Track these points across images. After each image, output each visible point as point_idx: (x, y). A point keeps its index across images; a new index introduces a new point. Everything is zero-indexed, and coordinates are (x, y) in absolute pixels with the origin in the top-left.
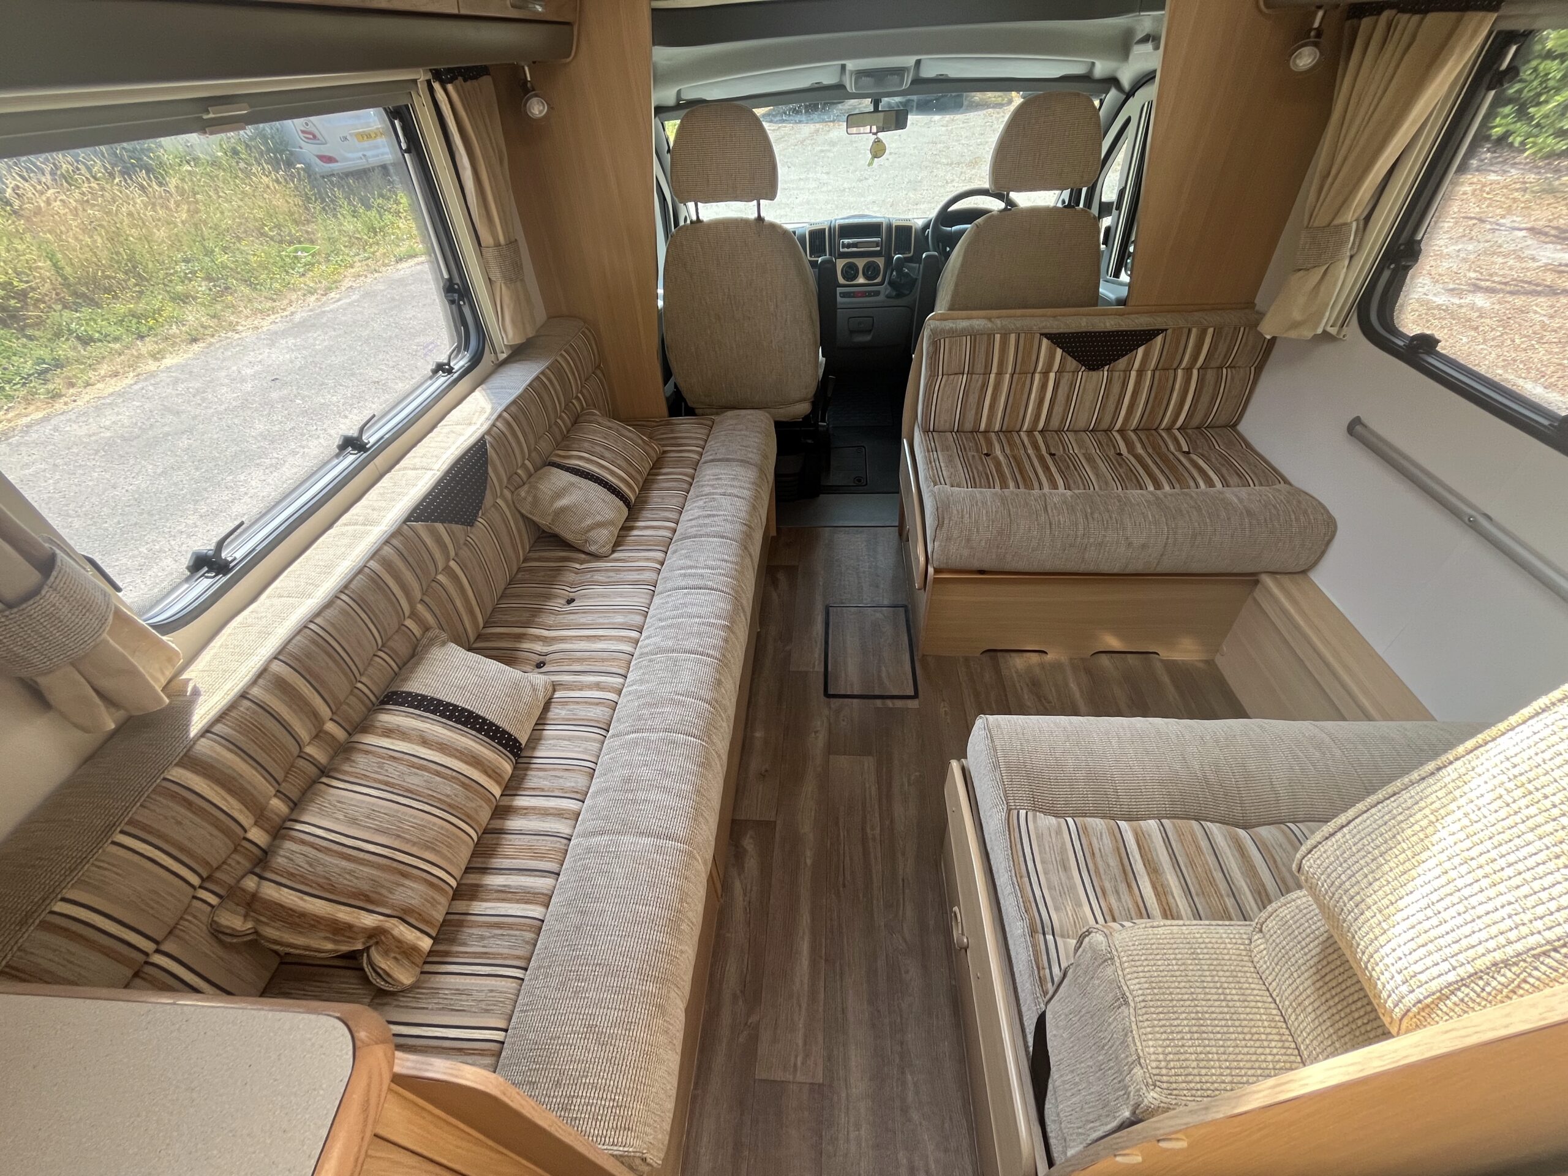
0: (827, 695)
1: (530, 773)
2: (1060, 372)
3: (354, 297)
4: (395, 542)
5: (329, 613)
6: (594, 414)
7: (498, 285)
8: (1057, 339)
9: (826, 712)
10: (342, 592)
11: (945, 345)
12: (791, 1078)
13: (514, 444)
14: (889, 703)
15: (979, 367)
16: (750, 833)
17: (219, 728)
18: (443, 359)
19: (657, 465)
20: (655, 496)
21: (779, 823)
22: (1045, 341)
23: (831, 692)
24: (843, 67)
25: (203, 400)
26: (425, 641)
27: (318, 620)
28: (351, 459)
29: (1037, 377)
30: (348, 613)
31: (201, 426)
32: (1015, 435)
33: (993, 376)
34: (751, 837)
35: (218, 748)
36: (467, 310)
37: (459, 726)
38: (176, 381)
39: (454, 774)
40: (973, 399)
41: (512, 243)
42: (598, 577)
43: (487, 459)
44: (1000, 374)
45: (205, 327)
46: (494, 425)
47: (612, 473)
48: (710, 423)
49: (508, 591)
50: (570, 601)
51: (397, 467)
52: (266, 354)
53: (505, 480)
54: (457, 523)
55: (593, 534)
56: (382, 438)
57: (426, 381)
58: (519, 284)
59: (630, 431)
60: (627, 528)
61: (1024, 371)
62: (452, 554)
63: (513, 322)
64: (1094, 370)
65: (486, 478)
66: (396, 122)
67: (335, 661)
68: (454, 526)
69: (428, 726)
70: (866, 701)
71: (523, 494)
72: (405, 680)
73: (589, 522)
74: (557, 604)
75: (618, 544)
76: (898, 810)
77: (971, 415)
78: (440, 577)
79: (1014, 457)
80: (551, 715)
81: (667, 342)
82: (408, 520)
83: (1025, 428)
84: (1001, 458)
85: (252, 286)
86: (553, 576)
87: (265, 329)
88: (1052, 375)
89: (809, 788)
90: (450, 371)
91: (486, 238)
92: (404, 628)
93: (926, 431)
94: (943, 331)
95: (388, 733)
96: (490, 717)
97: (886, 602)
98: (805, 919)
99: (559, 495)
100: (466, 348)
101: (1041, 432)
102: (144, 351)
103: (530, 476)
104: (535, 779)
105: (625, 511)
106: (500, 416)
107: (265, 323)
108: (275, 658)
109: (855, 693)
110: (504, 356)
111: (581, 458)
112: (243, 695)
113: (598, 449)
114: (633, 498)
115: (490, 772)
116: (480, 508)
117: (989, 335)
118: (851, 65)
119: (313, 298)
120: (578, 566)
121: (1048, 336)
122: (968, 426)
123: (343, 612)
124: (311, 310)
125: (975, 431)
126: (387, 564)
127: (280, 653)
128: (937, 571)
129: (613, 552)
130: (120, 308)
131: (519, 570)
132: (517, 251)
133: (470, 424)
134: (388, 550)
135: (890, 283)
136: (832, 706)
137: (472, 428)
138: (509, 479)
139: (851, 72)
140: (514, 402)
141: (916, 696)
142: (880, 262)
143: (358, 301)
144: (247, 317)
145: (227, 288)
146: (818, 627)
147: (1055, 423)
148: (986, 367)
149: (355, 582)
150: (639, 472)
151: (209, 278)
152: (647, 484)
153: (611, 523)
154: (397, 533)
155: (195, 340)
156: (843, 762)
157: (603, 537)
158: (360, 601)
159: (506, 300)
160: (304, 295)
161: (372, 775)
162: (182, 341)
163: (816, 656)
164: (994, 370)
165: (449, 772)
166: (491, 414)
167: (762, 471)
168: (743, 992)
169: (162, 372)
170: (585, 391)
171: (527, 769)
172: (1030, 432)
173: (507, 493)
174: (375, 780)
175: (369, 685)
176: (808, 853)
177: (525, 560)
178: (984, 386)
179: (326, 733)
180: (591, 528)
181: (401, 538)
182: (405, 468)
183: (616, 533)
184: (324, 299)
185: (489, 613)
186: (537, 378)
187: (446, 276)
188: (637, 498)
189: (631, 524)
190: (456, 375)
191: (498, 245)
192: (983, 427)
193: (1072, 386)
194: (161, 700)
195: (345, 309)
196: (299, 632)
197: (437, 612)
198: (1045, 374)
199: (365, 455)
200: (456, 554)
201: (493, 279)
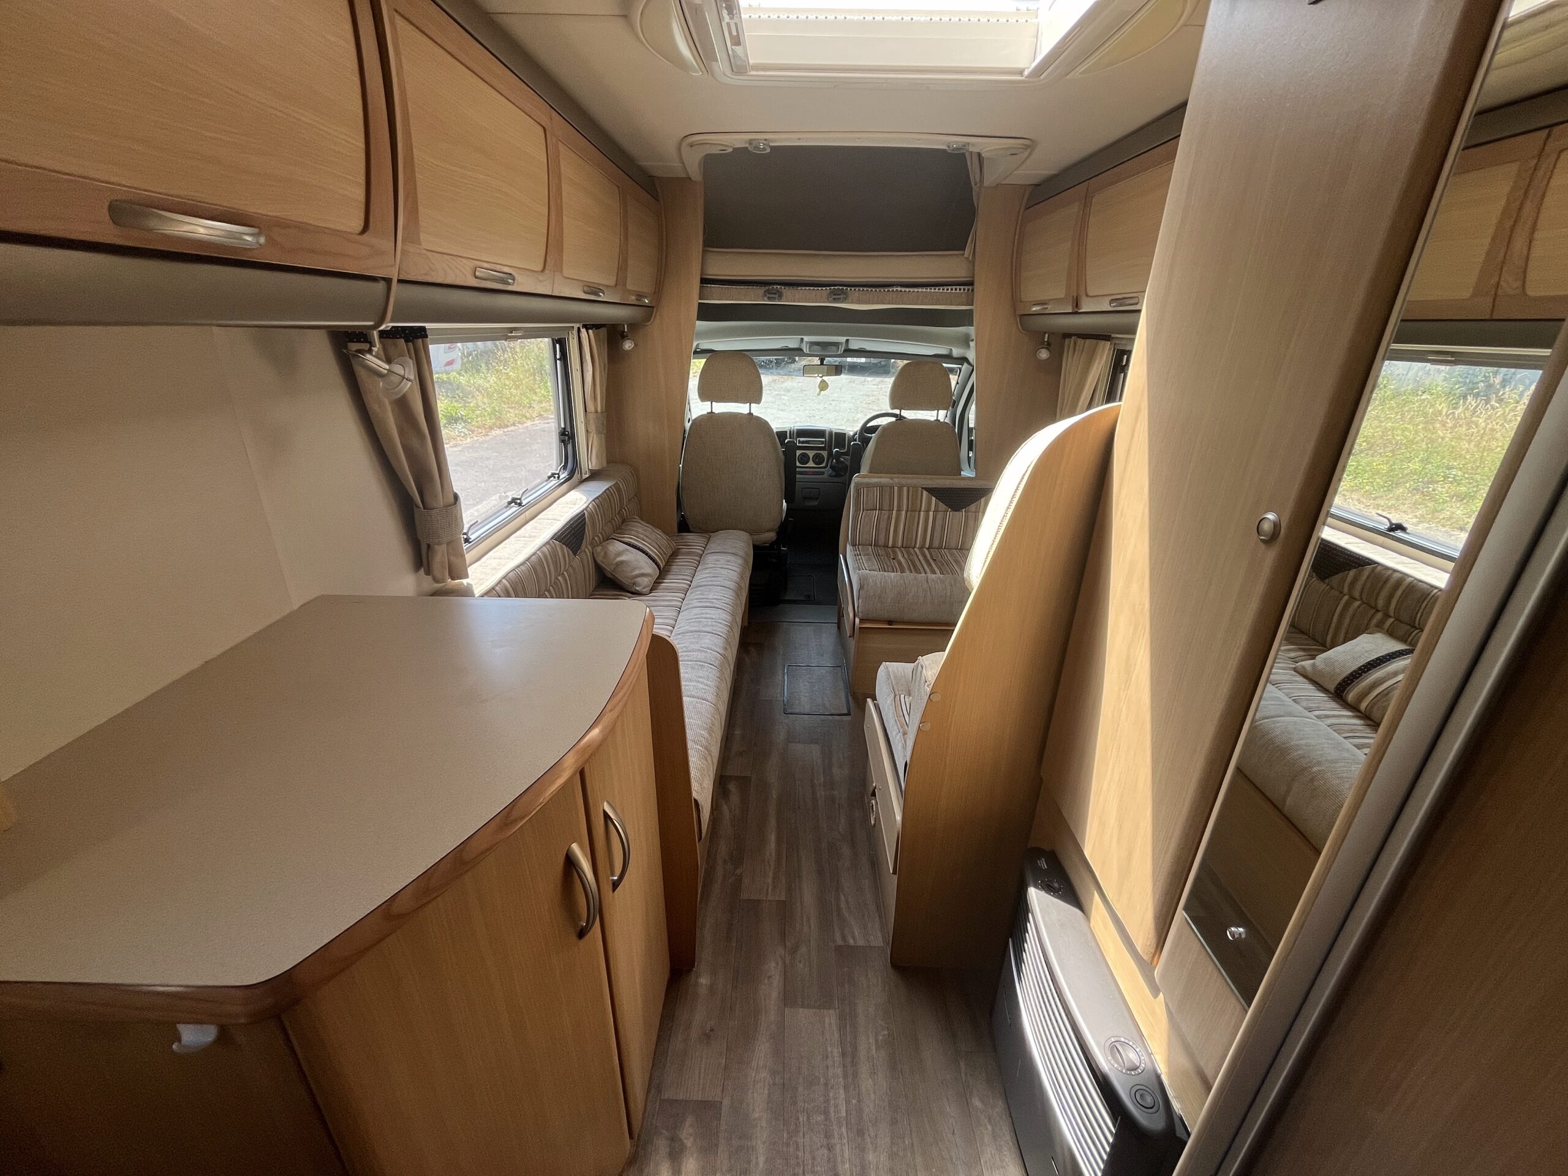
0: (787, 713)
2: (936, 511)
4: (548, 547)
6: (636, 519)
7: (592, 435)
8: (931, 491)
9: (786, 722)
11: (864, 492)
12: (764, 898)
13: (598, 520)
14: (830, 718)
15: (886, 506)
16: (733, 782)
18: (554, 471)
19: (675, 554)
20: (675, 568)
21: (753, 777)
22: (925, 492)
23: (789, 711)
24: (802, 339)
28: (514, 508)
29: (922, 513)
32: (911, 549)
33: (894, 512)
34: (733, 785)
36: (570, 447)
40: (883, 525)
41: (604, 412)
43: (585, 524)
44: (899, 510)
46: (588, 507)
47: (650, 549)
48: (708, 536)
51: (539, 517)
53: (591, 538)
54: (571, 549)
55: (639, 580)
56: (529, 502)
57: (545, 481)
58: (603, 435)
59: (658, 531)
61: (914, 510)
63: (597, 456)
64: (956, 511)
65: (585, 533)
66: (557, 345)
68: (569, 551)
70: (814, 716)
71: (599, 550)
73: (637, 572)
75: (653, 589)
76: (836, 771)
77: (882, 537)
79: (911, 561)
82: (552, 538)
83: (917, 546)
84: (902, 560)
88: (931, 514)
89: (774, 761)
90: (558, 478)
91: (591, 407)
93: (854, 545)
94: (862, 483)
97: (828, 664)
98: (773, 822)
99: (619, 554)
100: (567, 468)
101: (928, 549)
103: (603, 540)
105: (658, 571)
106: (590, 504)
109: (806, 712)
110: (587, 476)
111: (630, 538)
113: (642, 536)
114: (662, 565)
116: (580, 548)
117: (891, 487)
118: (806, 339)
121: (927, 489)
122: (881, 542)
125: (886, 546)
126: (545, 557)
128: (862, 621)
129: (650, 593)
133: (574, 505)
134: (546, 550)
135: (831, 467)
136: (790, 719)
137: (577, 507)
139: (807, 343)
140: (597, 498)
141: (848, 714)
142: (825, 453)
146: (780, 676)
147: (936, 543)
148: (890, 505)
149: (533, 559)
150: (665, 554)
152: (670, 562)
153: (650, 576)
154: (548, 543)
156: (798, 747)
157: (645, 583)
159: (595, 443)
163: (778, 691)
164: (895, 509)
166: (586, 502)
167: (746, 561)
170: (632, 503)
172: (921, 548)
173: (591, 546)
176: (774, 792)
178: (889, 518)
180: (637, 577)
181: (551, 547)
182: (544, 518)
183: (652, 583)
186: (608, 489)
187: (563, 426)
188: (665, 566)
189: (661, 581)
190: (562, 481)
191: (596, 412)
192: (890, 544)
193: (944, 519)
198: (927, 511)
199: (522, 508)
200: (568, 569)
201: (589, 430)
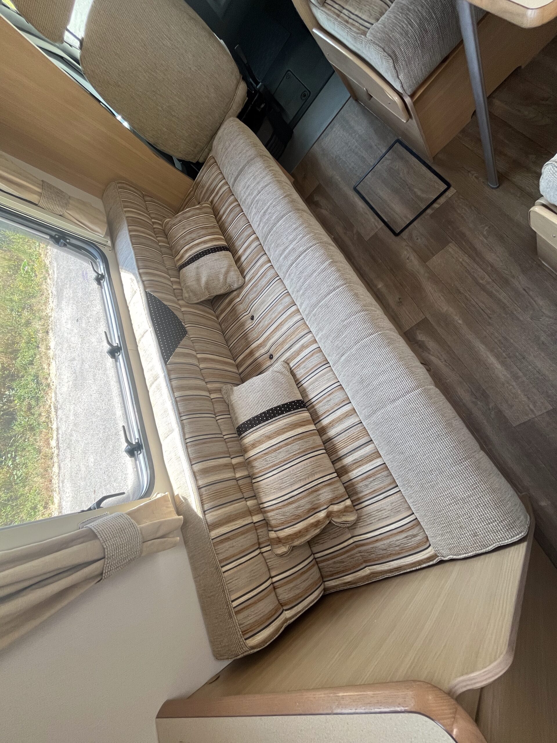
0: (396, 235)
1: (316, 407)
3: (55, 265)
4: (172, 376)
5: (186, 430)
6: (167, 223)
7: (66, 214)
9: (404, 244)
10: (181, 417)
13: (159, 279)
14: (436, 205)
16: (418, 332)
17: (206, 507)
18: (94, 275)
19: (216, 212)
21: (428, 316)
23: (398, 231)
25: (73, 348)
26: (225, 397)
27: (187, 437)
28: (121, 358)
30: (191, 422)
31: (83, 356)
34: (420, 333)
35: (214, 513)
36: (74, 242)
37: (274, 419)
38: (61, 350)
39: (293, 438)
41: (44, 185)
42: (251, 297)
43: (158, 300)
45: (44, 325)
46: (143, 282)
47: (205, 242)
48: (212, 161)
49: (227, 337)
50: (252, 318)
51: (137, 341)
52: (65, 315)
53: (174, 298)
54: (181, 340)
55: (229, 280)
56: (119, 337)
57: (102, 291)
58: (71, 201)
59: (189, 211)
60: (237, 261)
62: (194, 353)
63: (92, 223)
65: (168, 308)
67: (209, 442)
68: (182, 343)
69: (264, 430)
70: (422, 217)
71: (187, 295)
72: (236, 419)
73: (221, 277)
74: (249, 324)
75: (242, 272)
76: (490, 257)
78: (201, 366)
80: (298, 376)
81: (151, 141)
82: (166, 362)
85: (34, 297)
86: (234, 315)
87: (54, 307)
89: (429, 288)
90: (103, 277)
92: (213, 400)
95: (254, 445)
96: (280, 403)
97: (384, 151)
98: (482, 349)
99: (198, 280)
100: (96, 258)
102: (44, 351)
103: (179, 283)
104: (321, 408)
105: (228, 253)
106: (140, 274)
107: (51, 305)
108: (192, 465)
109: (411, 219)
110: (109, 242)
111: (186, 251)
112: (199, 488)
113: (188, 238)
114: (223, 243)
115: (303, 423)
116: (181, 322)
119: (48, 280)
120: (238, 300)
123: (190, 423)
124: (54, 285)
126: (181, 388)
127: (191, 462)
128: (412, 96)
129: (244, 278)
130: (23, 345)
131: (220, 324)
132: (50, 187)
133: (135, 292)
134: (174, 383)
136: (404, 237)
137: (138, 292)
138: (175, 297)
140: (137, 260)
141: (449, 186)
143: (58, 265)
144: (46, 309)
145: (30, 306)
146: (360, 204)
149: (180, 408)
150: (213, 227)
151: (23, 309)
152: (223, 229)
153: (230, 266)
154: (169, 372)
155: (47, 332)
156: (436, 261)
157: (234, 276)
158: (191, 413)
159: (77, 216)
160: (46, 282)
161: (267, 466)
162: (46, 336)
163: (373, 220)
165: (290, 440)
166: (136, 278)
168: (476, 398)
169: (55, 351)
170: (152, 216)
171: (313, 407)
173: (181, 302)
174: (270, 467)
175: (228, 432)
176: (456, 318)
177: (218, 317)
179: (236, 464)
180: (225, 278)
181: (172, 372)
182: (140, 340)
183: (237, 268)
184: (50, 276)
185: (230, 354)
186: (131, 236)
187: (48, 237)
188: (226, 240)
190: (106, 276)
191: (40, 194)
194: (179, 519)
195: (59, 273)
196: (187, 448)
197: (216, 380)
199: (123, 351)
200: (195, 351)
201: (61, 213)
